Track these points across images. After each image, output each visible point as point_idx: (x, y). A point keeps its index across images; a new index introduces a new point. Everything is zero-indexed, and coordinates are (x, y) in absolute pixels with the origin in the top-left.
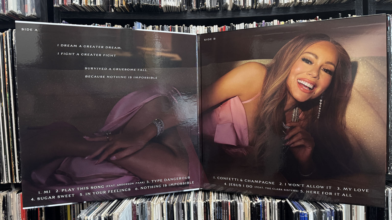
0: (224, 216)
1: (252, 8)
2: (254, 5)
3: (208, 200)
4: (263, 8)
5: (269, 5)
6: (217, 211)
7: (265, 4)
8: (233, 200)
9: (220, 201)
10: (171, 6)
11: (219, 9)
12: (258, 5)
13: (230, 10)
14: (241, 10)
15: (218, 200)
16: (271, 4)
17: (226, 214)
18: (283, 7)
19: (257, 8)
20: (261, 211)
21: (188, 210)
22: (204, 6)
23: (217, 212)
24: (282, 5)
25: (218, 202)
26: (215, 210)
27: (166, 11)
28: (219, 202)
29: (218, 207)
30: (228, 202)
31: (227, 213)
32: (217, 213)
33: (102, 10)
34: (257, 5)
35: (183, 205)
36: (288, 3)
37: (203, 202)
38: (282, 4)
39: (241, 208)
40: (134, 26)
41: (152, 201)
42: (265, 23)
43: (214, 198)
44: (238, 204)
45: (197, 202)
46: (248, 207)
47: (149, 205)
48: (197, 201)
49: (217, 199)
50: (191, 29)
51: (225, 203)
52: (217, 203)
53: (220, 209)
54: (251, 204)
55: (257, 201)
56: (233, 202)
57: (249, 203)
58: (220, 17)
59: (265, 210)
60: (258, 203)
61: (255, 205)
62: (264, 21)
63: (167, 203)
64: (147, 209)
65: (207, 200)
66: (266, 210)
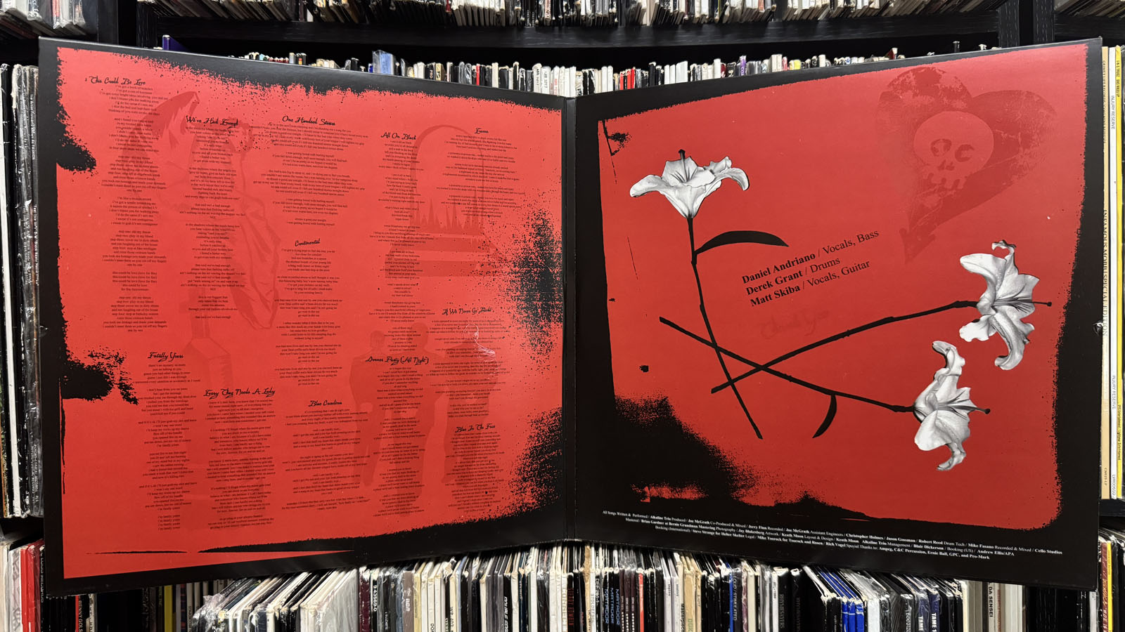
0: (624, 614)
1: (711, 21)
2: (718, 13)
3: (581, 570)
4: (741, 20)
5: (758, 12)
6: (605, 601)
7: (748, 9)
8: (651, 570)
9: (616, 572)
10: (479, 9)
11: (616, 20)
12: (727, 13)
13: (648, 25)
14: (680, 26)
15: (609, 570)
16: (763, 11)
17: (630, 608)
18: (798, 19)
19: (724, 21)
20: (731, 601)
21: (521, 598)
22: (573, 11)
23: (605, 604)
24: (796, 13)
25: (610, 574)
26: (599, 599)
27: (465, 24)
28: (612, 575)
29: (610, 590)
30: (636, 574)
31: (633, 607)
32: (605, 607)
33: (279, 15)
34: (723, 13)
35: (507, 582)
36: (812, 10)
37: (566, 575)
38: (796, 9)
39: (675, 592)
40: (371, 62)
41: (416, 570)
42: (747, 64)
43: (597, 564)
44: (667, 578)
45: (549, 575)
46: (695, 590)
47: (410, 582)
48: (548, 570)
49: (605, 566)
50: (538, 74)
51: (628, 577)
52: (606, 577)
53: (615, 595)
54: (704, 579)
55: (720, 573)
56: (652, 573)
57: (696, 576)
58: (618, 45)
59: (744, 597)
60: (723, 576)
61: (713, 583)
62: (743, 58)
63: (463, 577)
64: (402, 594)
65: (578, 569)
66: (747, 597)
